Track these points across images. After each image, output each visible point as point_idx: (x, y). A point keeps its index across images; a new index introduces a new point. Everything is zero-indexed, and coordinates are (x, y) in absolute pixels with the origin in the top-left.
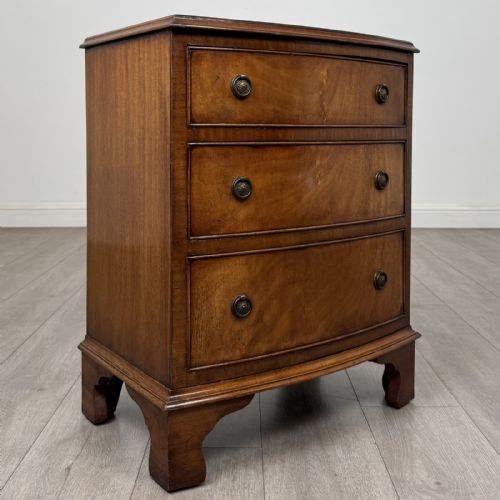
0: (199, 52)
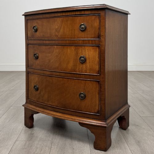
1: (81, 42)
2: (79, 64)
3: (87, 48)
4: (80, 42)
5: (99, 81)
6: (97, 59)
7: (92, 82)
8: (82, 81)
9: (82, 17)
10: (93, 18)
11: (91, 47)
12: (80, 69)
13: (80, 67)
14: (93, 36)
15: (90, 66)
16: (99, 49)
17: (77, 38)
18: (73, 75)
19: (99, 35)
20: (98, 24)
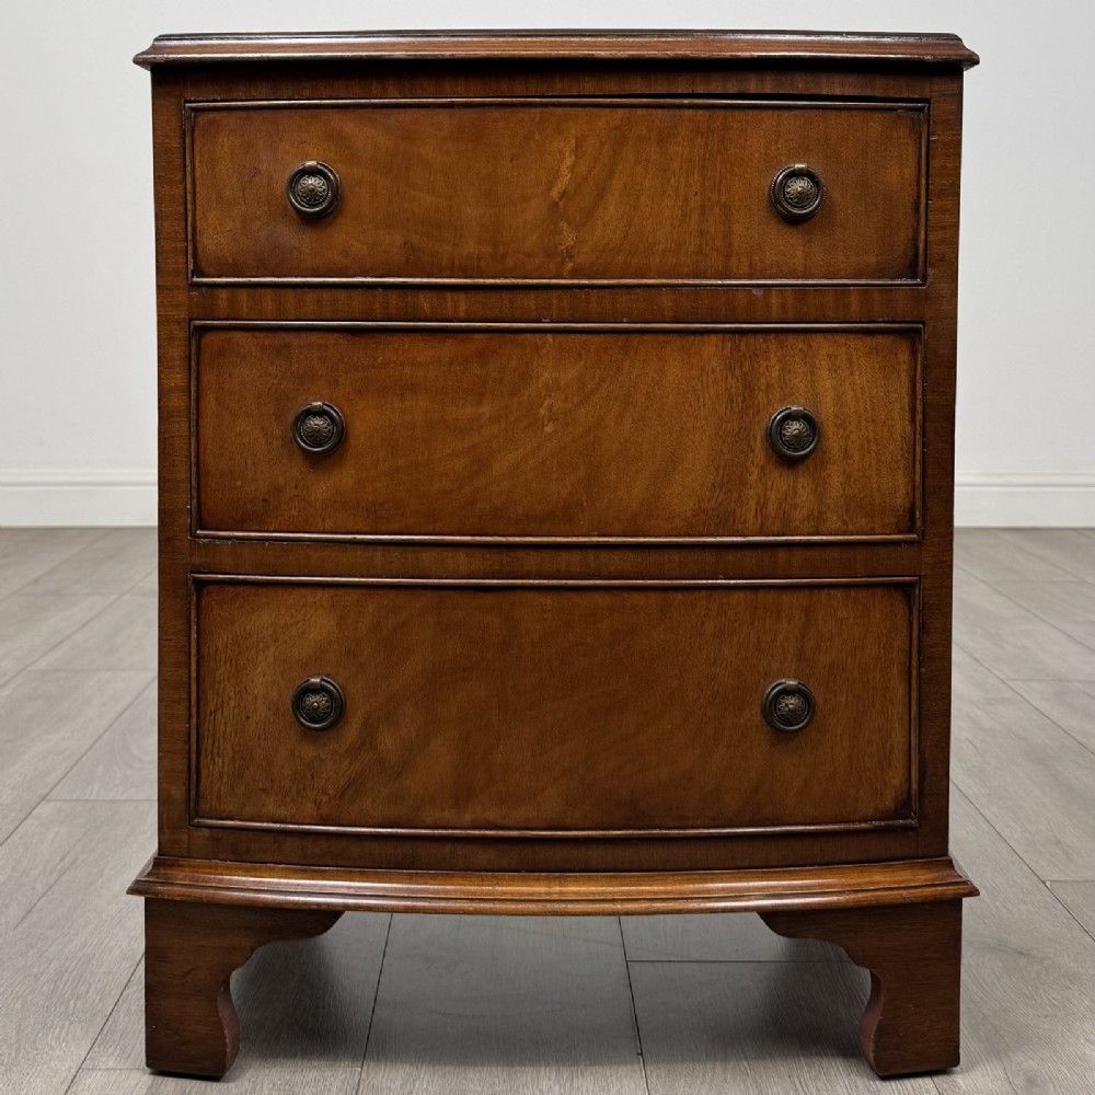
0: (212, 115)
1: (783, 306)
2: (763, 468)
3: (823, 346)
4: (774, 300)
5: (912, 585)
6: (901, 426)
7: (862, 594)
8: (786, 598)
9: (785, 114)
10: (875, 125)
11: (855, 343)
12: (771, 508)
13: (773, 496)
14: (872, 260)
15: (848, 478)
16: (914, 353)
17: (745, 269)
18: (709, 557)
19: (916, 255)
20: (910, 172)
